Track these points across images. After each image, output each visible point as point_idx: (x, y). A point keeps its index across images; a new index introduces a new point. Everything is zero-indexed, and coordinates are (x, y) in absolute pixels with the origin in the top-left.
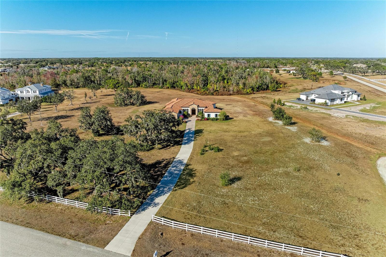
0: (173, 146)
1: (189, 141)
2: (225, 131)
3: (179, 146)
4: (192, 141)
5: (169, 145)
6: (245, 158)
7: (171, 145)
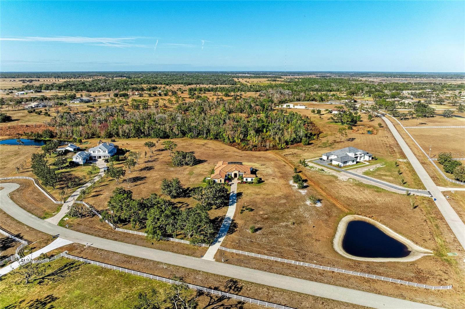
0: (223, 207)
1: (233, 203)
2: (257, 194)
3: (227, 207)
4: (235, 203)
5: (221, 206)
6: (266, 216)
7: (222, 206)
